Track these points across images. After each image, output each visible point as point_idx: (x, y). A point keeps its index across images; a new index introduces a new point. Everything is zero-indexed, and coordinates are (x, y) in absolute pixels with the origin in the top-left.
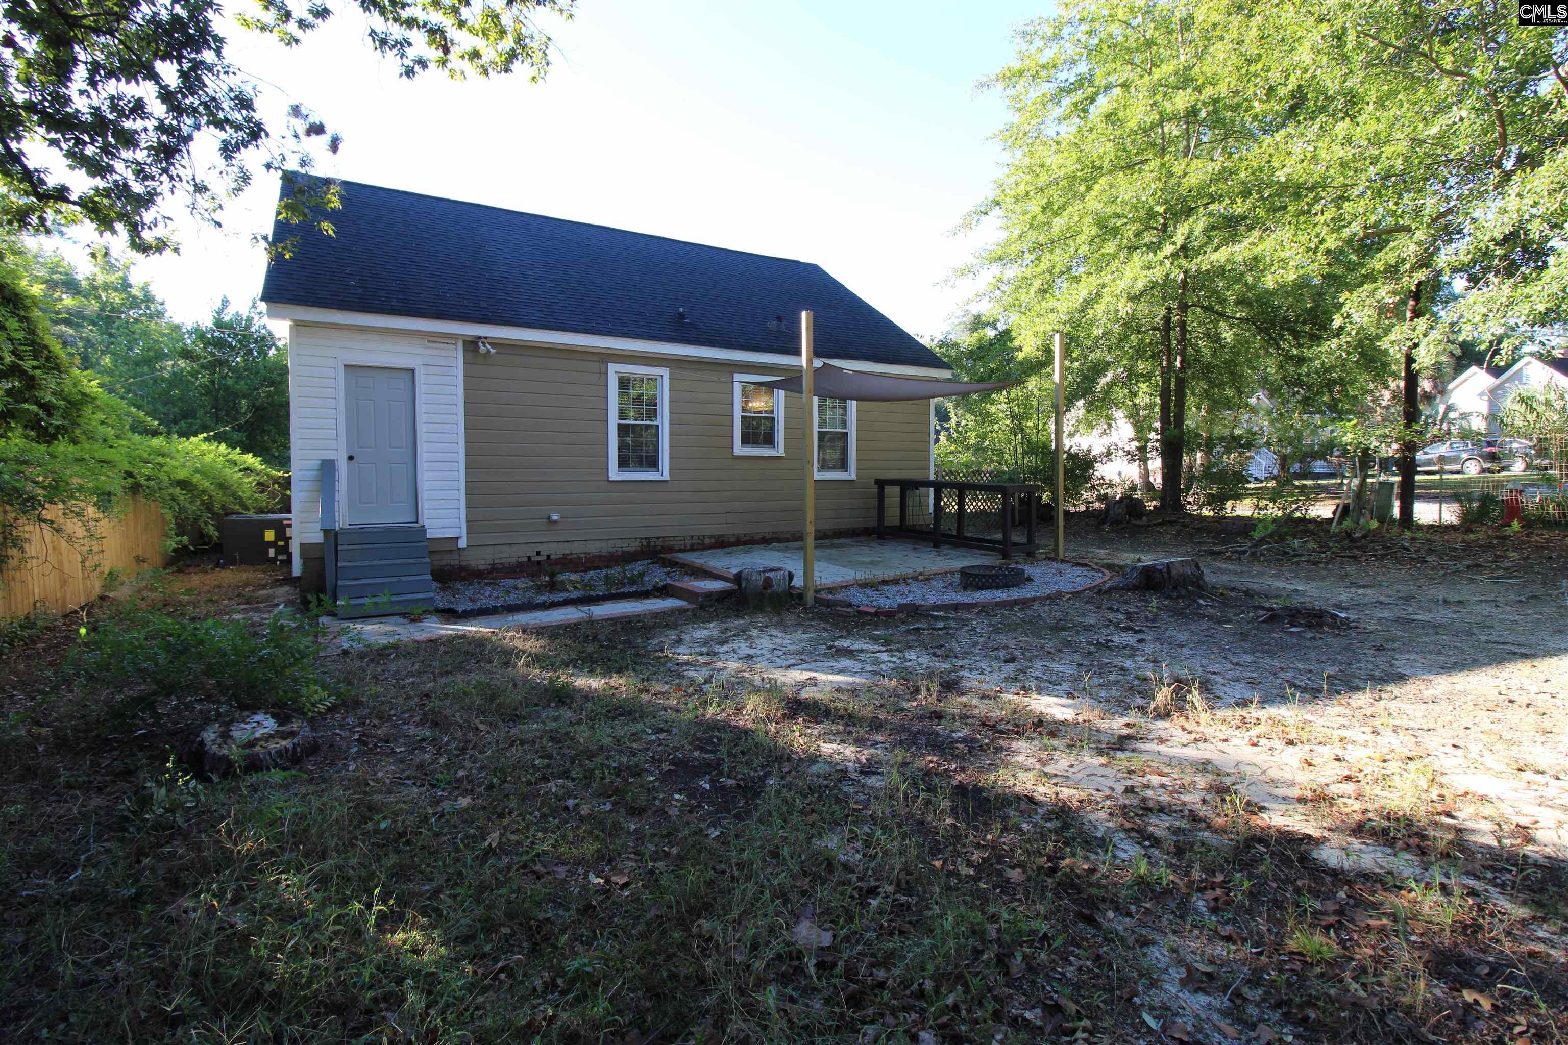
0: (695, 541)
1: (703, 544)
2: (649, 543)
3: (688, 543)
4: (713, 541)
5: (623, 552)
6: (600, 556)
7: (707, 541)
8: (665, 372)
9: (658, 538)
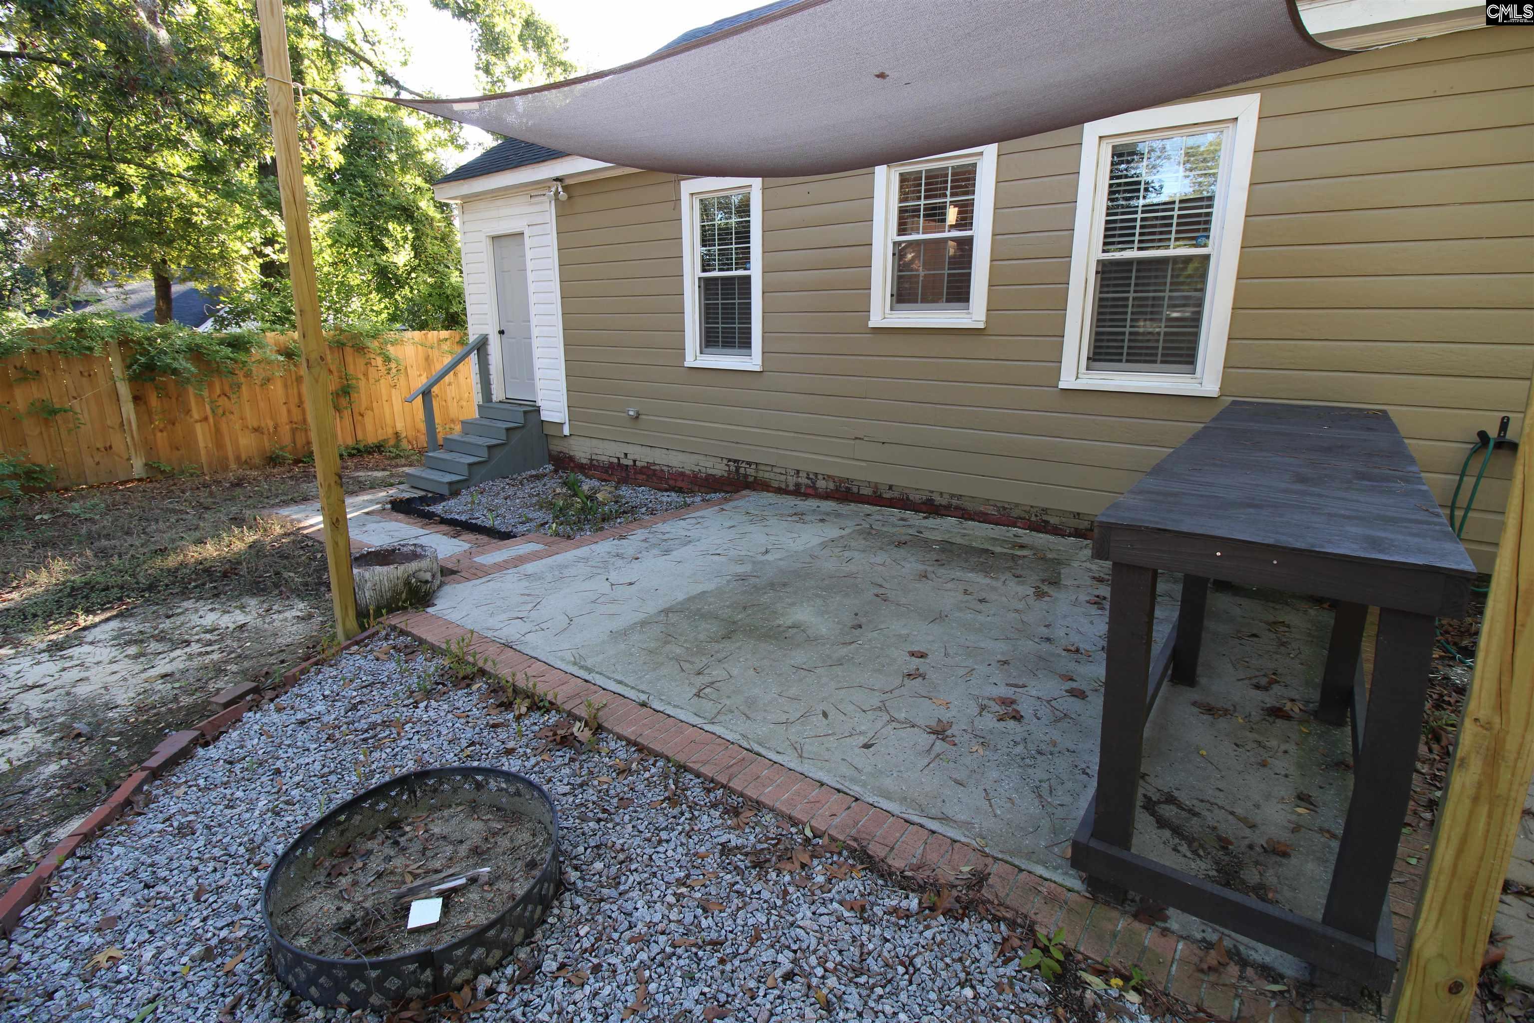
0: (803, 480)
1: (814, 487)
2: (738, 469)
3: (792, 481)
4: (831, 486)
5: (709, 476)
6: (682, 474)
7: (821, 484)
8: (756, 184)
9: (749, 463)
